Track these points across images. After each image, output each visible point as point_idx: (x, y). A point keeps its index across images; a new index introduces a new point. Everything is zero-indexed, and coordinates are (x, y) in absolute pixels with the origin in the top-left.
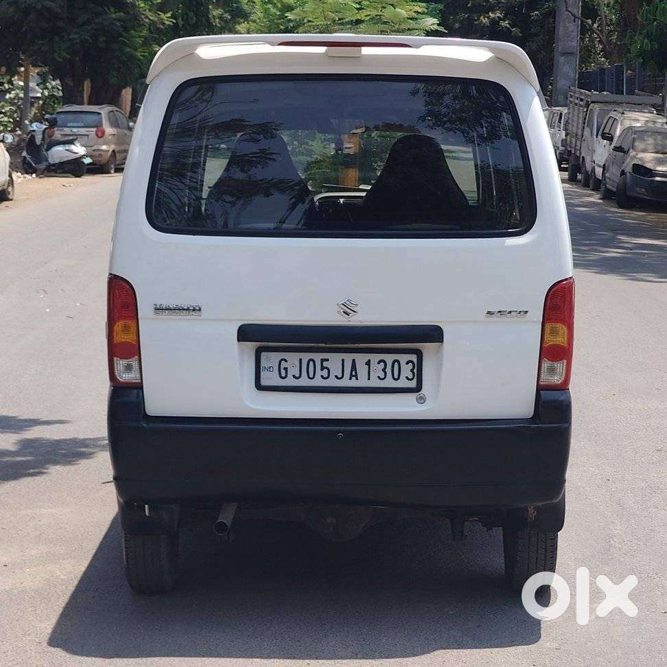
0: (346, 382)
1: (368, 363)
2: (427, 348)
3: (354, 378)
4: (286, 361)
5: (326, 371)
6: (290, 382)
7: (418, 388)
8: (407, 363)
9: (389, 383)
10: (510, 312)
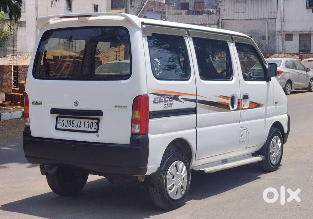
3: (80, 127)
4: (64, 121)
5: (73, 124)
6: (64, 128)
7: (97, 132)
8: (95, 123)
9: (89, 129)
10: (122, 106)
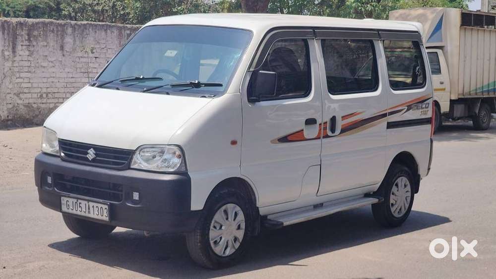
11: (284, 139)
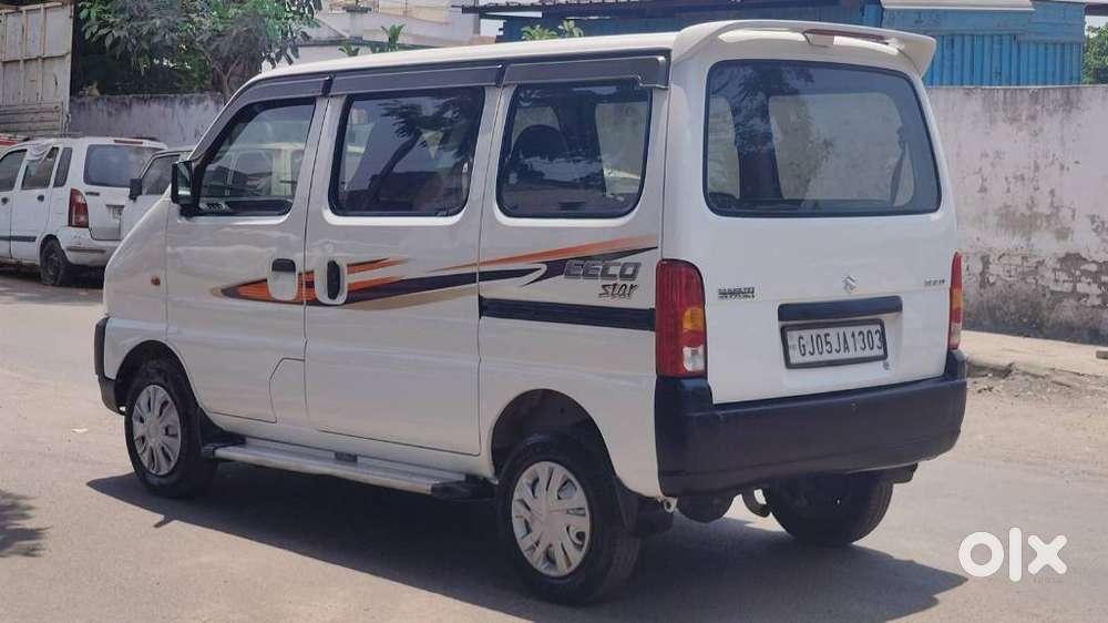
0: (843, 355)
1: (853, 335)
2: (886, 318)
3: (846, 350)
4: (803, 338)
5: (829, 344)
6: (808, 358)
7: (885, 357)
8: (876, 333)
9: (868, 353)
11: (232, 292)
